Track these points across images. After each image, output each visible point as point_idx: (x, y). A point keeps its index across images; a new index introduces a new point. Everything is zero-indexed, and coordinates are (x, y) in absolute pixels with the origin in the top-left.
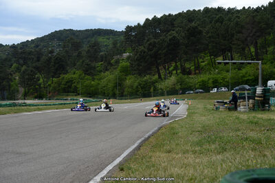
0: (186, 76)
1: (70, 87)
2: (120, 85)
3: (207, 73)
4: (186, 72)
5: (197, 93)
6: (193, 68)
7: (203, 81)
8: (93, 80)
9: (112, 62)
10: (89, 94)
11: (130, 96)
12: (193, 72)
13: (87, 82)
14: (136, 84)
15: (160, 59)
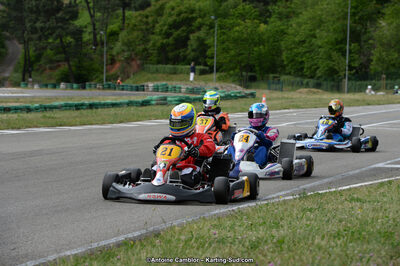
1: (182, 42)
2: (356, 37)
8: (264, 17)
10: (250, 68)
11: (390, 76)
13: (243, 28)
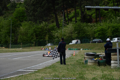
0: (85, 24)
3: (108, 21)
4: (86, 19)
5: (95, 42)
6: (94, 15)
7: (102, 30)
9: (8, 6)
12: (94, 20)
14: (31, 31)
15: (58, 4)
